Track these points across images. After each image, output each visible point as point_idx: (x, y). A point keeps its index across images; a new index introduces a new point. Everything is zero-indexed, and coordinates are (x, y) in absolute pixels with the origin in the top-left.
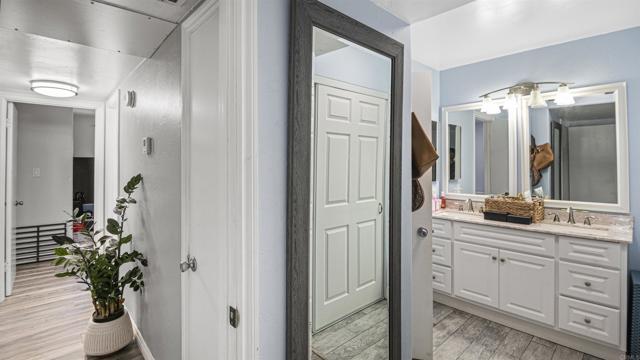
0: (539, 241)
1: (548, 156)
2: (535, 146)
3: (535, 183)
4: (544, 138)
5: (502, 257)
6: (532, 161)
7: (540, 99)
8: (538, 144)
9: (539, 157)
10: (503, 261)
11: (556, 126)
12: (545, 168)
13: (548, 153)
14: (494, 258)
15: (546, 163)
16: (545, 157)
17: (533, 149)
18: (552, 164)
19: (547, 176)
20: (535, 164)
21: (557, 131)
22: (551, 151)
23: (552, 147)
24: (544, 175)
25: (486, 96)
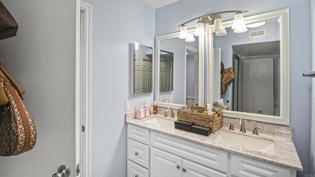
0: (214, 156)
1: (231, 75)
2: (224, 69)
3: (223, 93)
4: (229, 65)
5: (184, 167)
6: (222, 78)
7: (221, 27)
8: (225, 68)
9: (226, 76)
10: (184, 170)
11: (236, 57)
12: (229, 83)
13: (231, 73)
14: (178, 167)
15: (230, 80)
16: (229, 76)
17: (223, 71)
18: (233, 80)
19: (230, 88)
20: (223, 81)
21: (237, 61)
22: (233, 73)
23: (234, 70)
24: (228, 88)
25: (183, 25)
